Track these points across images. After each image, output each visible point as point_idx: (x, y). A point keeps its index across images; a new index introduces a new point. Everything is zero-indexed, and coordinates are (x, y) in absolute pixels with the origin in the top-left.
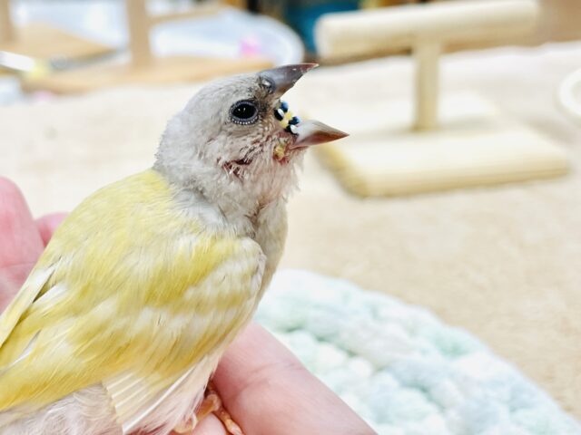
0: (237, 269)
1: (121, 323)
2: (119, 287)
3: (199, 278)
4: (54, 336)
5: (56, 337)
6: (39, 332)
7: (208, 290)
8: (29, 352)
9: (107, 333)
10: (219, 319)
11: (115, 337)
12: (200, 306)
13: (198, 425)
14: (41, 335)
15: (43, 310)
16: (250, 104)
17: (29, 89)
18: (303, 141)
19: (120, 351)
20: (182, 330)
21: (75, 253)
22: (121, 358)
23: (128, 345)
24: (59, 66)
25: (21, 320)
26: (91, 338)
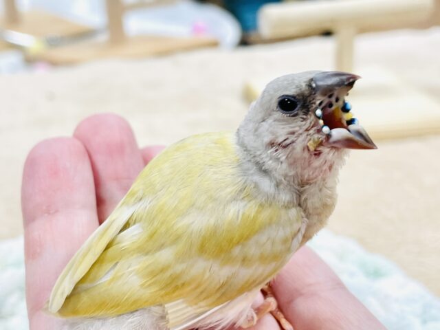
0: (280, 233)
1: (179, 268)
2: (177, 239)
3: (243, 239)
4: (129, 267)
5: (130, 269)
6: (117, 263)
7: (252, 250)
8: (108, 278)
9: (168, 274)
10: (260, 270)
11: (174, 278)
12: (245, 261)
13: (259, 321)
14: (119, 266)
15: (123, 245)
16: (292, 99)
17: (30, 61)
18: (335, 142)
19: (177, 288)
20: (228, 278)
21: (150, 202)
22: (176, 294)
23: (183, 284)
24: (53, 42)
25: (108, 247)
26: (155, 276)
